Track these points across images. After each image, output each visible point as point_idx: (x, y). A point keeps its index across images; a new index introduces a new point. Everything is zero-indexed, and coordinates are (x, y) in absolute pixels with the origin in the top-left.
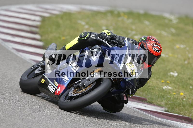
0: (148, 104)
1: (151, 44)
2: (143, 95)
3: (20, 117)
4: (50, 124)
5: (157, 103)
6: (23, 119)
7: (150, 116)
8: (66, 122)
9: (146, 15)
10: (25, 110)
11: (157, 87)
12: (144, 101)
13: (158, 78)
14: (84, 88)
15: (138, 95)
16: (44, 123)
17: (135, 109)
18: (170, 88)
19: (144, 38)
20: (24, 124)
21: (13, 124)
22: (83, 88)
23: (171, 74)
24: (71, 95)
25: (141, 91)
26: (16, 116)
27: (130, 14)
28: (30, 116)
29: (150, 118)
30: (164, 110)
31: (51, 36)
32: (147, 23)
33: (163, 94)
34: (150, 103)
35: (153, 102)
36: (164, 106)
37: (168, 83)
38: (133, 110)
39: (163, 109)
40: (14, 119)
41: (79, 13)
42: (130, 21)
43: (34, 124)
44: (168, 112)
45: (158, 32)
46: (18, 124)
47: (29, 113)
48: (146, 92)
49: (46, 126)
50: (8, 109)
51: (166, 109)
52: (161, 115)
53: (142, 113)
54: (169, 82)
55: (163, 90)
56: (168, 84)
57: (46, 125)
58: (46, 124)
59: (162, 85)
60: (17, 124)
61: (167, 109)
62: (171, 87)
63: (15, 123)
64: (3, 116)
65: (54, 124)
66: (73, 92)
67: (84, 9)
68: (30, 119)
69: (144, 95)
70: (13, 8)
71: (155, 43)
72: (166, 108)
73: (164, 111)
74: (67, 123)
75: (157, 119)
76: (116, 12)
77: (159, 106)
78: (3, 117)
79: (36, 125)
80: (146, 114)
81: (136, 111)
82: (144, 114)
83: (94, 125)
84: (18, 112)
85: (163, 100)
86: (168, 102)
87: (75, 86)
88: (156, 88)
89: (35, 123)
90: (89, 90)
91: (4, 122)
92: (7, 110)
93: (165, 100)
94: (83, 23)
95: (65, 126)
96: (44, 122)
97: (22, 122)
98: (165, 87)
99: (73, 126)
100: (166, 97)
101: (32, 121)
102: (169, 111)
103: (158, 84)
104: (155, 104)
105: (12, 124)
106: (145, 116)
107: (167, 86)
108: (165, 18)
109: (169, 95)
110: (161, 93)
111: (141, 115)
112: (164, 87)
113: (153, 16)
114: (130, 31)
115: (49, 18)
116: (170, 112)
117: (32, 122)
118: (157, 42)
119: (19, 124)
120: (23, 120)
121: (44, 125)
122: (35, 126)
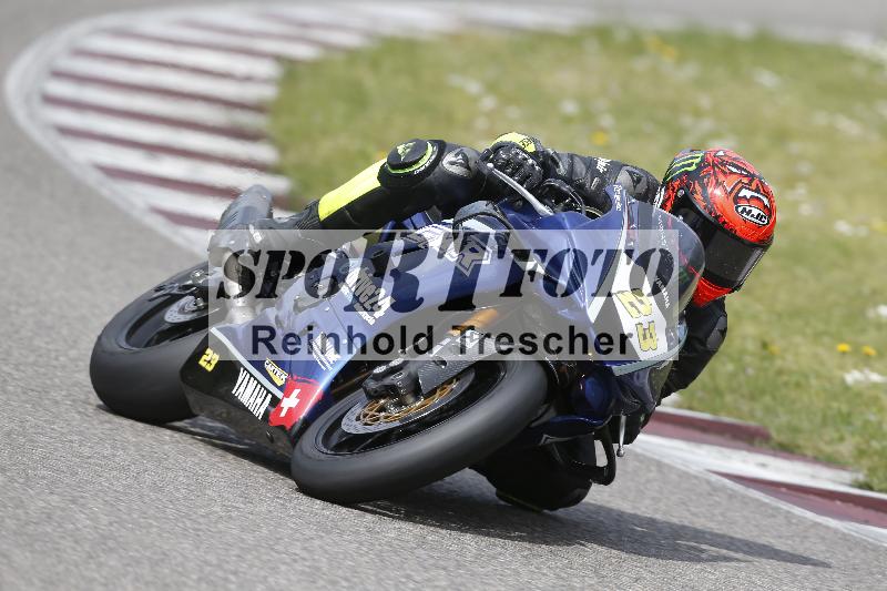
0: (775, 455)
1: (729, 189)
2: (752, 416)
3: (188, 524)
4: (326, 552)
5: (820, 451)
6: (200, 533)
7: (789, 512)
8: (397, 542)
9: (765, 46)
10: (207, 492)
11: (818, 376)
12: (757, 442)
13: (825, 333)
14: (418, 399)
15: (729, 414)
16: (297, 549)
17: (714, 478)
18: (875, 377)
19: (692, 158)
20: (208, 557)
21: (156, 557)
22: (410, 399)
23: (879, 316)
24: (352, 426)
25: (743, 396)
26: (170, 519)
27: (691, 41)
28: (230, 517)
29: (786, 517)
30: (848, 481)
31: (326, 147)
32: (767, 79)
33: (845, 408)
34: (787, 450)
35: (798, 447)
36: (851, 461)
37: (868, 356)
38: (708, 482)
39: (847, 476)
40: (160, 535)
41: (454, 39)
42: (690, 70)
43: (249, 557)
44: (870, 488)
45: (821, 119)
46: (180, 559)
47: (226, 503)
48: (767, 399)
49: (307, 564)
50: (129, 486)
51: (861, 477)
52: (838, 503)
53: (750, 498)
54: (870, 350)
55: (846, 388)
56: (865, 361)
57: (304, 559)
58: (305, 554)
59: (843, 368)
60: (175, 558)
61: (867, 476)
62: (880, 373)
63: (164, 554)
64: (105, 522)
65: (341, 556)
66: (365, 416)
67: (476, 23)
68: (232, 534)
69: (759, 413)
70: (152, 22)
71: (745, 181)
72: (857, 471)
73: (851, 486)
74: (402, 548)
75: (820, 524)
76: (621, 36)
77: (831, 462)
78: (111, 524)
79: (257, 558)
80: (767, 501)
81: (724, 489)
82: (757, 500)
83: (525, 557)
84: (178, 500)
85: (847, 436)
86: (867, 442)
87: (372, 385)
88: (813, 382)
89: (257, 551)
90: (441, 409)
91: (111, 550)
92: (126, 494)
93: (853, 434)
94: (473, 87)
95: (392, 564)
96: (298, 544)
97: (198, 548)
98: (853, 377)
99: (432, 561)
100: (858, 423)
101: (243, 540)
102: (876, 487)
103: (822, 363)
104: (809, 453)
105: (149, 559)
106: (763, 509)
107: (861, 371)
108: (848, 57)
109: (874, 409)
110: (835, 405)
111: (746, 503)
112: (848, 372)
113: (795, 50)
114: (687, 121)
115: (314, 66)
116: (880, 491)
117: (242, 549)
118: (751, 177)
119: (181, 554)
120: (198, 535)
121: (295, 561)
122: (257, 562)
